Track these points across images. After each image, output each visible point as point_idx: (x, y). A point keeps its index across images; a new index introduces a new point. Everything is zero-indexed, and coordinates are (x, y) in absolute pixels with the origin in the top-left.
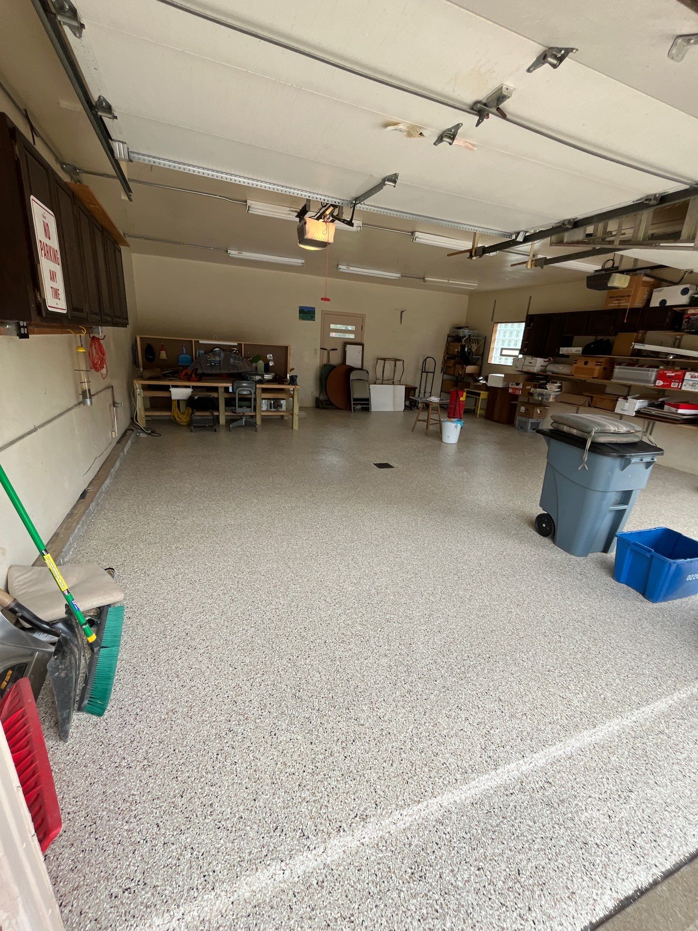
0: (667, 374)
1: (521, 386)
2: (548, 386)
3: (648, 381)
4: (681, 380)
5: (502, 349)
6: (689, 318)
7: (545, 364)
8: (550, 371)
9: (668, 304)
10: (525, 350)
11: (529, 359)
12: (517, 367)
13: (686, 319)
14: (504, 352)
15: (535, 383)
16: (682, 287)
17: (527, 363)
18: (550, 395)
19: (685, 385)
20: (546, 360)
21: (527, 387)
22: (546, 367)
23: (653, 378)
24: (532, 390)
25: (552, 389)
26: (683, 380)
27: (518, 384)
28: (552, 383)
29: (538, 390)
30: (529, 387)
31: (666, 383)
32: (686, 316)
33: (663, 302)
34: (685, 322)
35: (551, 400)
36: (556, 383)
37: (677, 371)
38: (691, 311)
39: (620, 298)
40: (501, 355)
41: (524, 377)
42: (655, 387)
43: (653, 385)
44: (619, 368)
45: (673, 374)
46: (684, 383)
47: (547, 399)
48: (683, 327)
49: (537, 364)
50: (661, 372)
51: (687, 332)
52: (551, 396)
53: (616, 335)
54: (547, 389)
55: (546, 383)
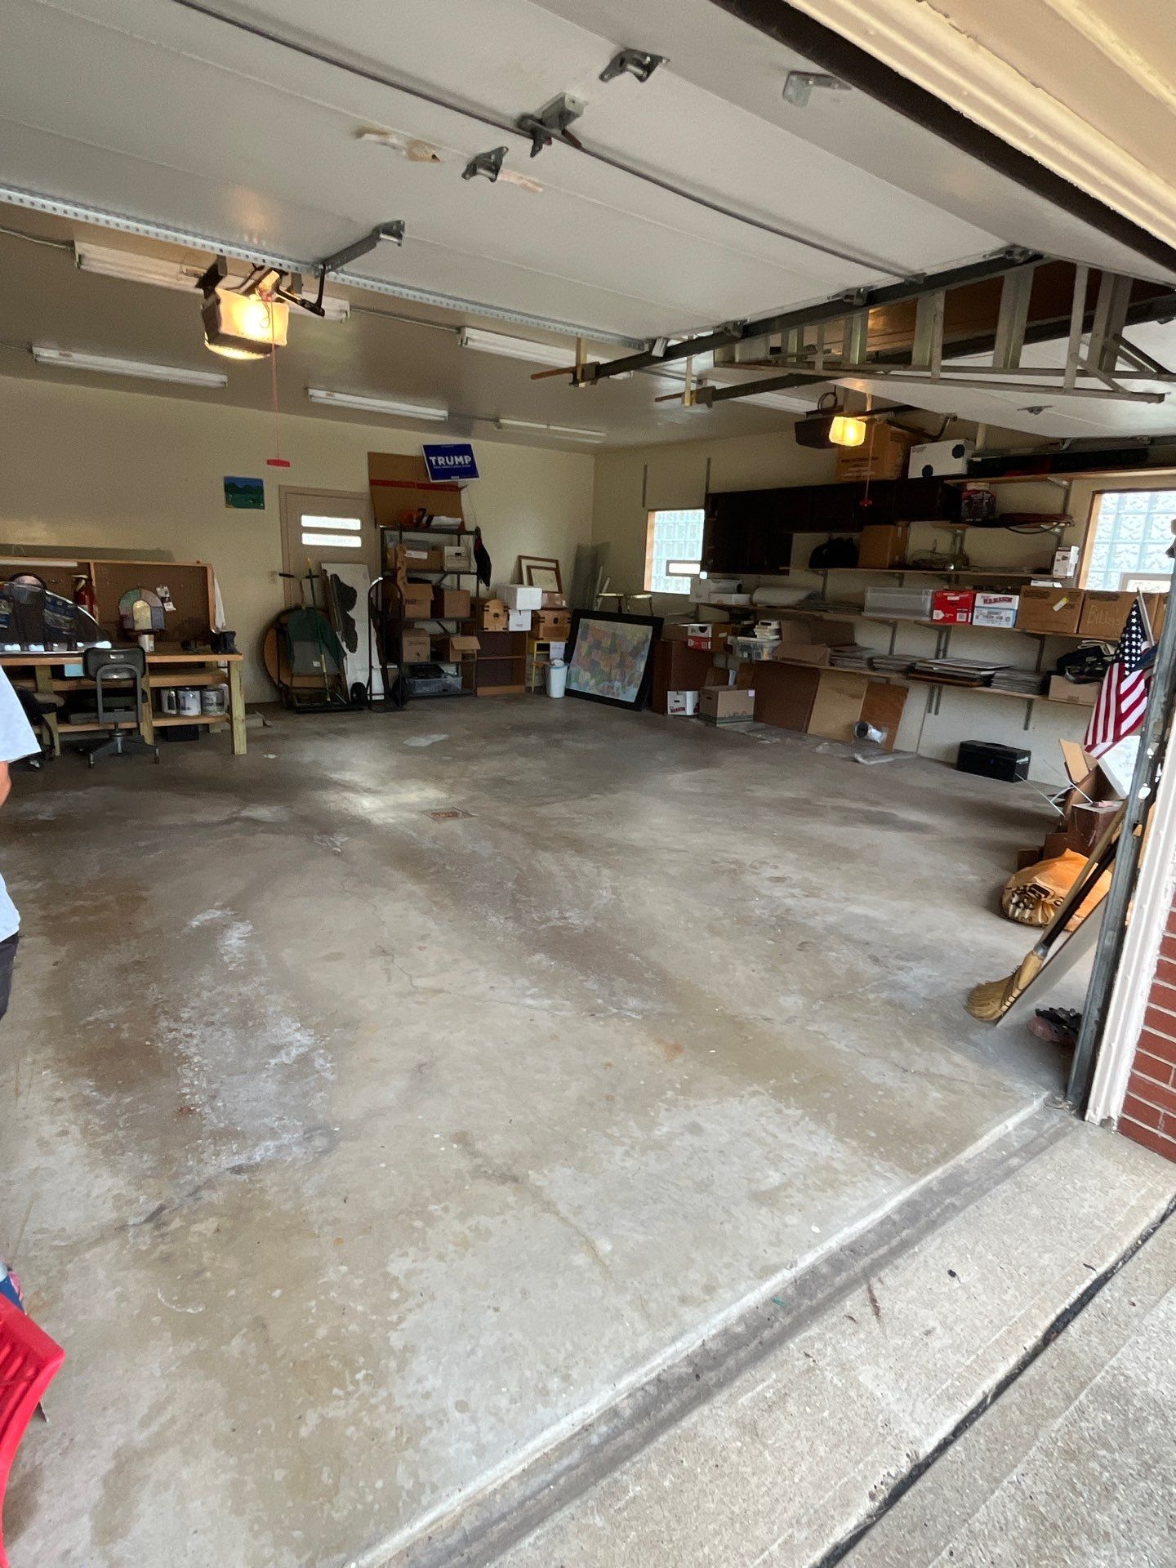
0: (949, 599)
1: (709, 634)
2: (757, 630)
3: (921, 613)
4: (969, 606)
5: (669, 562)
6: (969, 498)
8: (762, 603)
9: (935, 474)
10: (711, 562)
11: (718, 579)
12: (700, 597)
13: (965, 499)
14: (674, 568)
15: (734, 625)
16: (952, 444)
18: (762, 648)
19: (977, 617)
21: (720, 634)
23: (928, 607)
24: (731, 639)
25: (765, 635)
26: (973, 607)
27: (703, 629)
28: (764, 624)
29: (741, 639)
30: (723, 635)
31: (948, 615)
32: (964, 495)
33: (928, 470)
34: (966, 504)
35: (764, 656)
36: (771, 624)
37: (962, 592)
38: (971, 486)
39: (859, 463)
40: (668, 574)
42: (933, 623)
43: (928, 619)
44: (873, 591)
45: (957, 598)
46: (975, 614)
47: (758, 655)
48: (963, 514)
50: (939, 595)
51: (971, 524)
52: (765, 649)
53: (861, 529)
54: (755, 636)
55: (753, 626)
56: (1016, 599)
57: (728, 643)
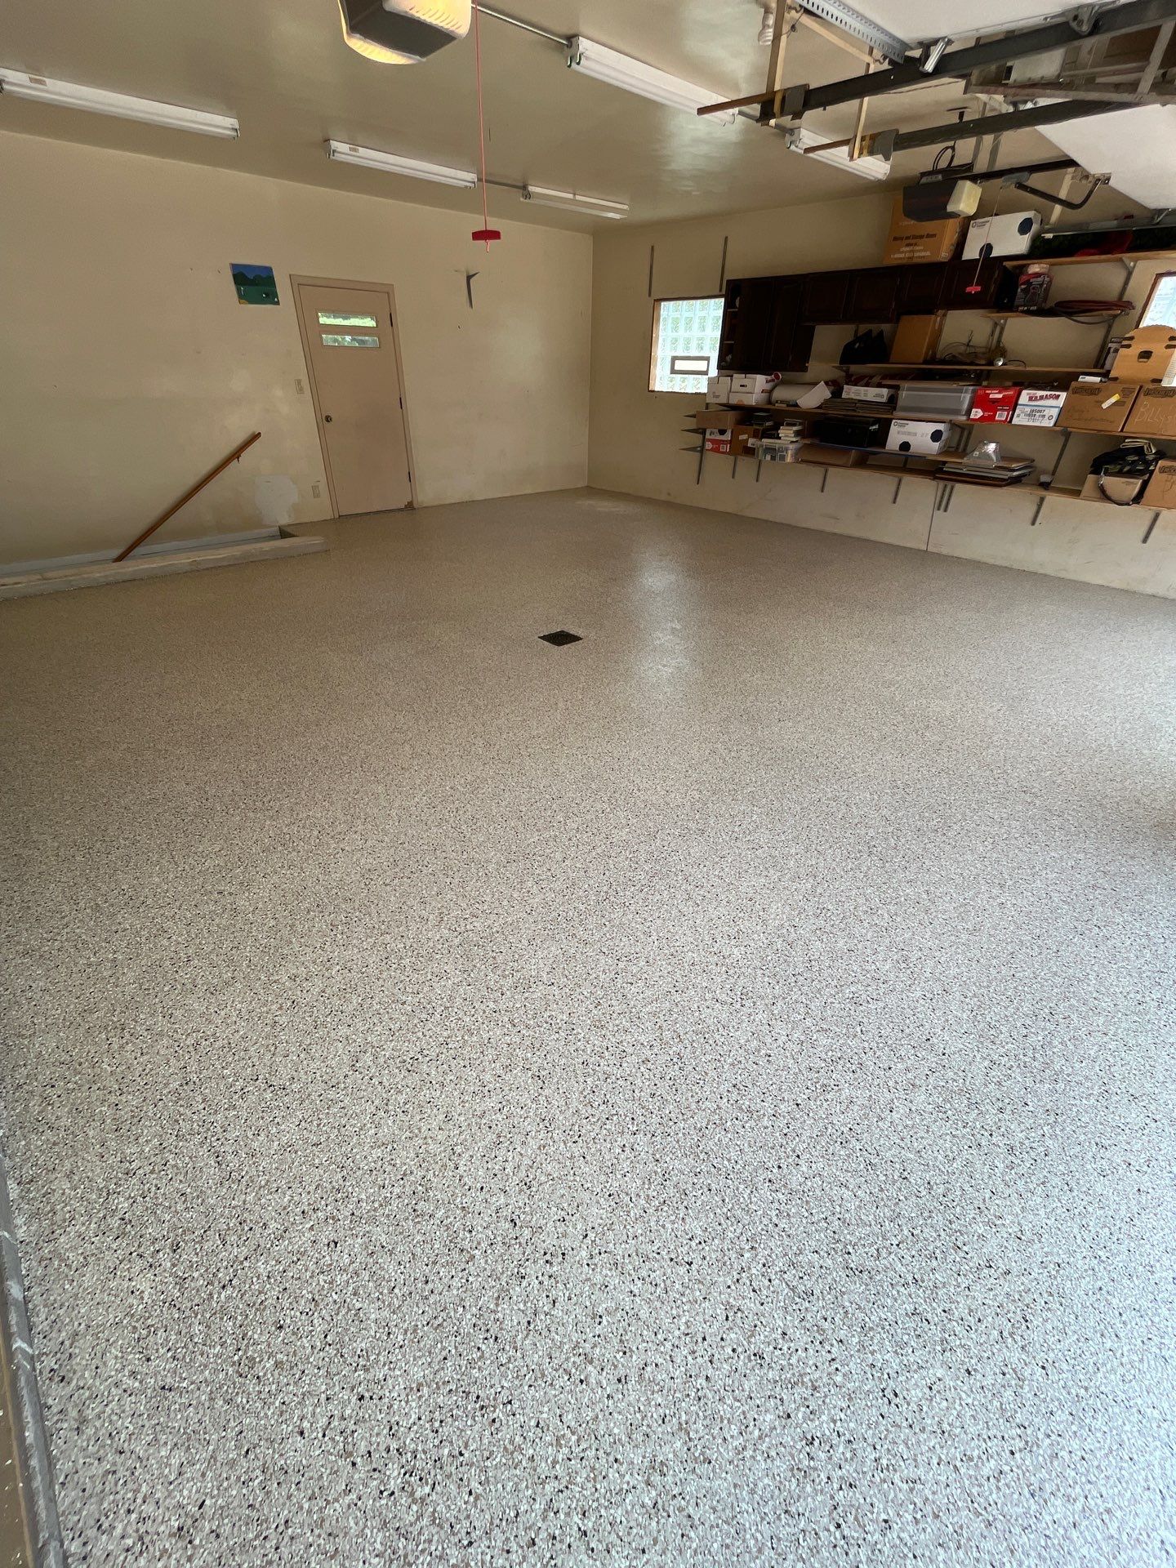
0: (991, 396)
1: (727, 436)
2: (782, 432)
3: (957, 412)
4: (1012, 404)
5: (674, 359)
6: (1028, 283)
7: (768, 387)
8: (782, 402)
9: (995, 254)
10: (729, 358)
11: (739, 378)
12: (718, 397)
13: (1022, 284)
14: (679, 366)
15: (755, 427)
16: (1021, 216)
17: (736, 386)
18: (787, 450)
19: (1018, 416)
20: (769, 378)
21: (742, 437)
22: (772, 392)
23: (965, 406)
24: (751, 442)
25: (787, 435)
26: (1016, 404)
27: (722, 432)
28: (788, 425)
29: (765, 441)
30: (744, 437)
31: (986, 414)
32: (1023, 278)
33: (989, 248)
34: (1022, 290)
35: (789, 459)
36: (794, 425)
37: (1006, 388)
38: (1035, 268)
39: (913, 241)
40: (674, 372)
41: (731, 417)
42: (969, 422)
43: (964, 418)
44: (909, 389)
45: (1000, 396)
46: (1017, 412)
47: (783, 458)
48: (1017, 302)
49: (754, 388)
50: (981, 392)
51: (1023, 312)
52: (790, 452)
53: (898, 321)
54: (780, 438)
55: (776, 427)
56: (1063, 395)
57: (749, 445)
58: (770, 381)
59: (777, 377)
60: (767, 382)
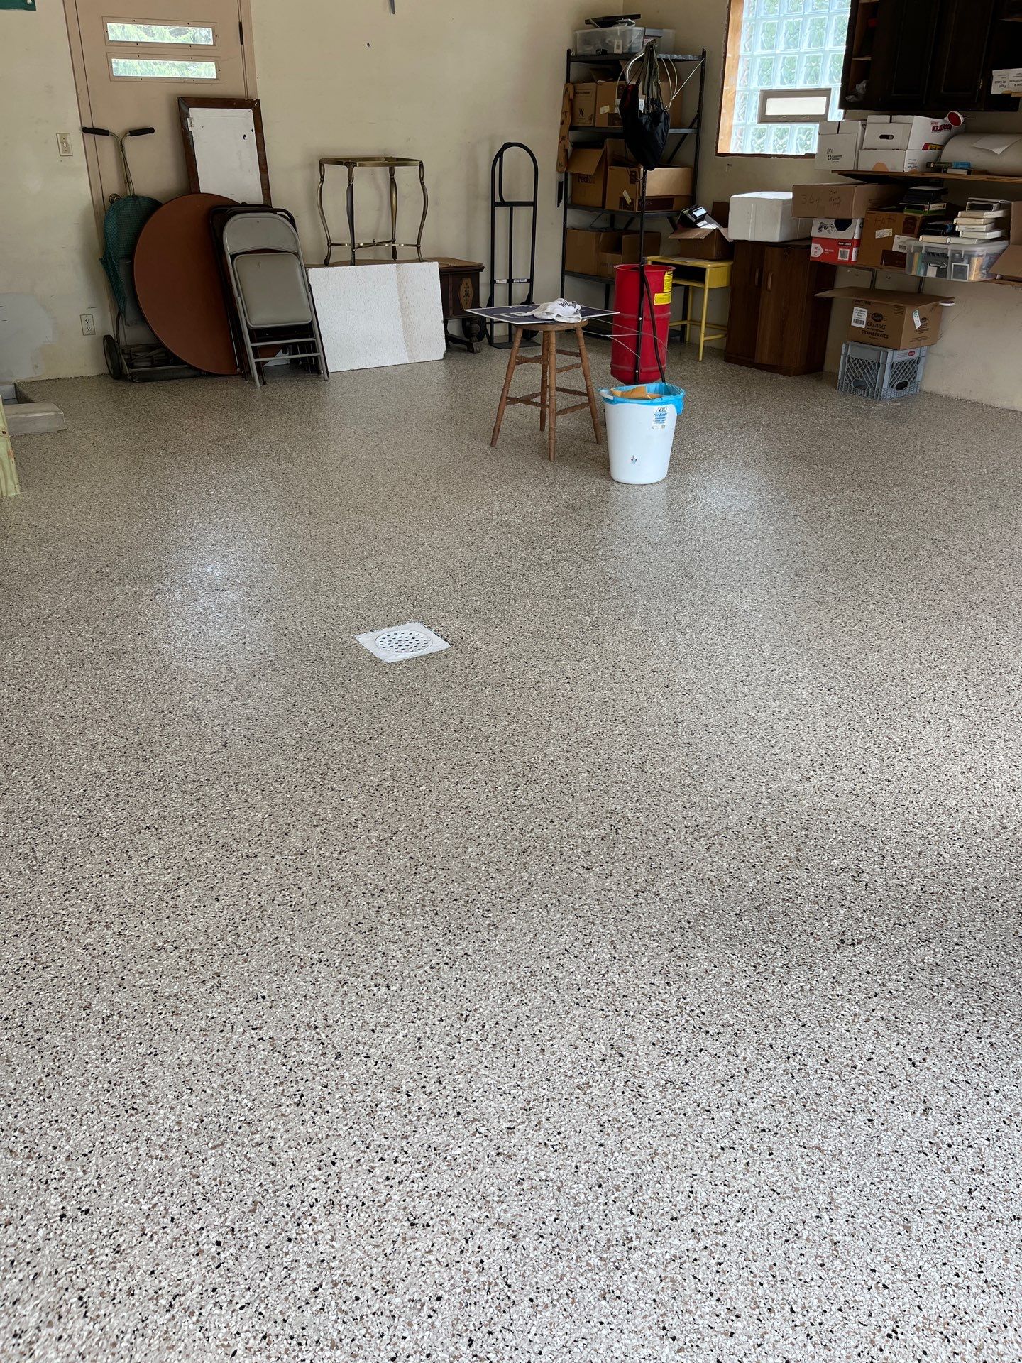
1: (854, 232)
2: (962, 222)
5: (767, 95)
7: (937, 138)
8: (960, 166)
10: (861, 87)
11: (878, 122)
12: (837, 158)
14: (774, 107)
15: (907, 213)
17: (872, 137)
18: (970, 256)
20: (940, 122)
21: (879, 234)
22: (941, 148)
24: (900, 242)
25: (972, 227)
27: (843, 224)
28: (974, 207)
29: (926, 240)
30: (886, 233)
35: (974, 275)
36: (989, 208)
40: (764, 119)
41: (862, 194)
47: (961, 272)
49: (911, 140)
52: (976, 261)
54: (956, 234)
55: (951, 213)
57: (895, 248)
58: (942, 128)
59: (955, 120)
60: (935, 129)
